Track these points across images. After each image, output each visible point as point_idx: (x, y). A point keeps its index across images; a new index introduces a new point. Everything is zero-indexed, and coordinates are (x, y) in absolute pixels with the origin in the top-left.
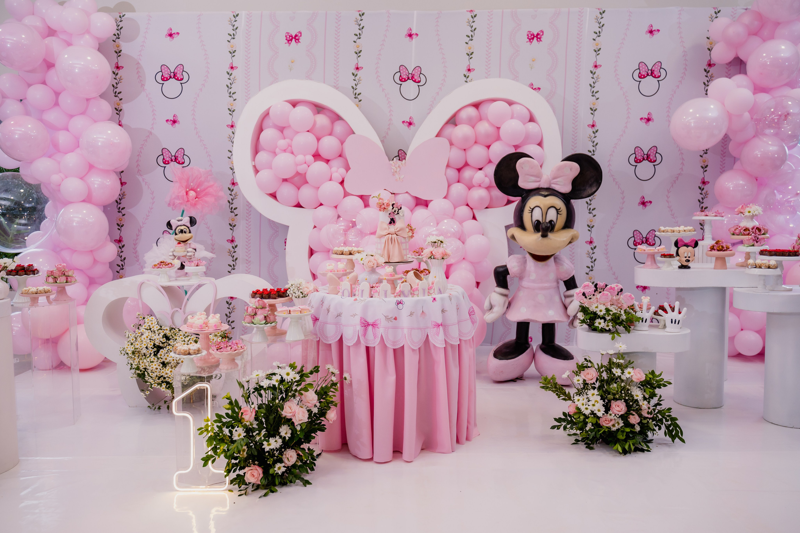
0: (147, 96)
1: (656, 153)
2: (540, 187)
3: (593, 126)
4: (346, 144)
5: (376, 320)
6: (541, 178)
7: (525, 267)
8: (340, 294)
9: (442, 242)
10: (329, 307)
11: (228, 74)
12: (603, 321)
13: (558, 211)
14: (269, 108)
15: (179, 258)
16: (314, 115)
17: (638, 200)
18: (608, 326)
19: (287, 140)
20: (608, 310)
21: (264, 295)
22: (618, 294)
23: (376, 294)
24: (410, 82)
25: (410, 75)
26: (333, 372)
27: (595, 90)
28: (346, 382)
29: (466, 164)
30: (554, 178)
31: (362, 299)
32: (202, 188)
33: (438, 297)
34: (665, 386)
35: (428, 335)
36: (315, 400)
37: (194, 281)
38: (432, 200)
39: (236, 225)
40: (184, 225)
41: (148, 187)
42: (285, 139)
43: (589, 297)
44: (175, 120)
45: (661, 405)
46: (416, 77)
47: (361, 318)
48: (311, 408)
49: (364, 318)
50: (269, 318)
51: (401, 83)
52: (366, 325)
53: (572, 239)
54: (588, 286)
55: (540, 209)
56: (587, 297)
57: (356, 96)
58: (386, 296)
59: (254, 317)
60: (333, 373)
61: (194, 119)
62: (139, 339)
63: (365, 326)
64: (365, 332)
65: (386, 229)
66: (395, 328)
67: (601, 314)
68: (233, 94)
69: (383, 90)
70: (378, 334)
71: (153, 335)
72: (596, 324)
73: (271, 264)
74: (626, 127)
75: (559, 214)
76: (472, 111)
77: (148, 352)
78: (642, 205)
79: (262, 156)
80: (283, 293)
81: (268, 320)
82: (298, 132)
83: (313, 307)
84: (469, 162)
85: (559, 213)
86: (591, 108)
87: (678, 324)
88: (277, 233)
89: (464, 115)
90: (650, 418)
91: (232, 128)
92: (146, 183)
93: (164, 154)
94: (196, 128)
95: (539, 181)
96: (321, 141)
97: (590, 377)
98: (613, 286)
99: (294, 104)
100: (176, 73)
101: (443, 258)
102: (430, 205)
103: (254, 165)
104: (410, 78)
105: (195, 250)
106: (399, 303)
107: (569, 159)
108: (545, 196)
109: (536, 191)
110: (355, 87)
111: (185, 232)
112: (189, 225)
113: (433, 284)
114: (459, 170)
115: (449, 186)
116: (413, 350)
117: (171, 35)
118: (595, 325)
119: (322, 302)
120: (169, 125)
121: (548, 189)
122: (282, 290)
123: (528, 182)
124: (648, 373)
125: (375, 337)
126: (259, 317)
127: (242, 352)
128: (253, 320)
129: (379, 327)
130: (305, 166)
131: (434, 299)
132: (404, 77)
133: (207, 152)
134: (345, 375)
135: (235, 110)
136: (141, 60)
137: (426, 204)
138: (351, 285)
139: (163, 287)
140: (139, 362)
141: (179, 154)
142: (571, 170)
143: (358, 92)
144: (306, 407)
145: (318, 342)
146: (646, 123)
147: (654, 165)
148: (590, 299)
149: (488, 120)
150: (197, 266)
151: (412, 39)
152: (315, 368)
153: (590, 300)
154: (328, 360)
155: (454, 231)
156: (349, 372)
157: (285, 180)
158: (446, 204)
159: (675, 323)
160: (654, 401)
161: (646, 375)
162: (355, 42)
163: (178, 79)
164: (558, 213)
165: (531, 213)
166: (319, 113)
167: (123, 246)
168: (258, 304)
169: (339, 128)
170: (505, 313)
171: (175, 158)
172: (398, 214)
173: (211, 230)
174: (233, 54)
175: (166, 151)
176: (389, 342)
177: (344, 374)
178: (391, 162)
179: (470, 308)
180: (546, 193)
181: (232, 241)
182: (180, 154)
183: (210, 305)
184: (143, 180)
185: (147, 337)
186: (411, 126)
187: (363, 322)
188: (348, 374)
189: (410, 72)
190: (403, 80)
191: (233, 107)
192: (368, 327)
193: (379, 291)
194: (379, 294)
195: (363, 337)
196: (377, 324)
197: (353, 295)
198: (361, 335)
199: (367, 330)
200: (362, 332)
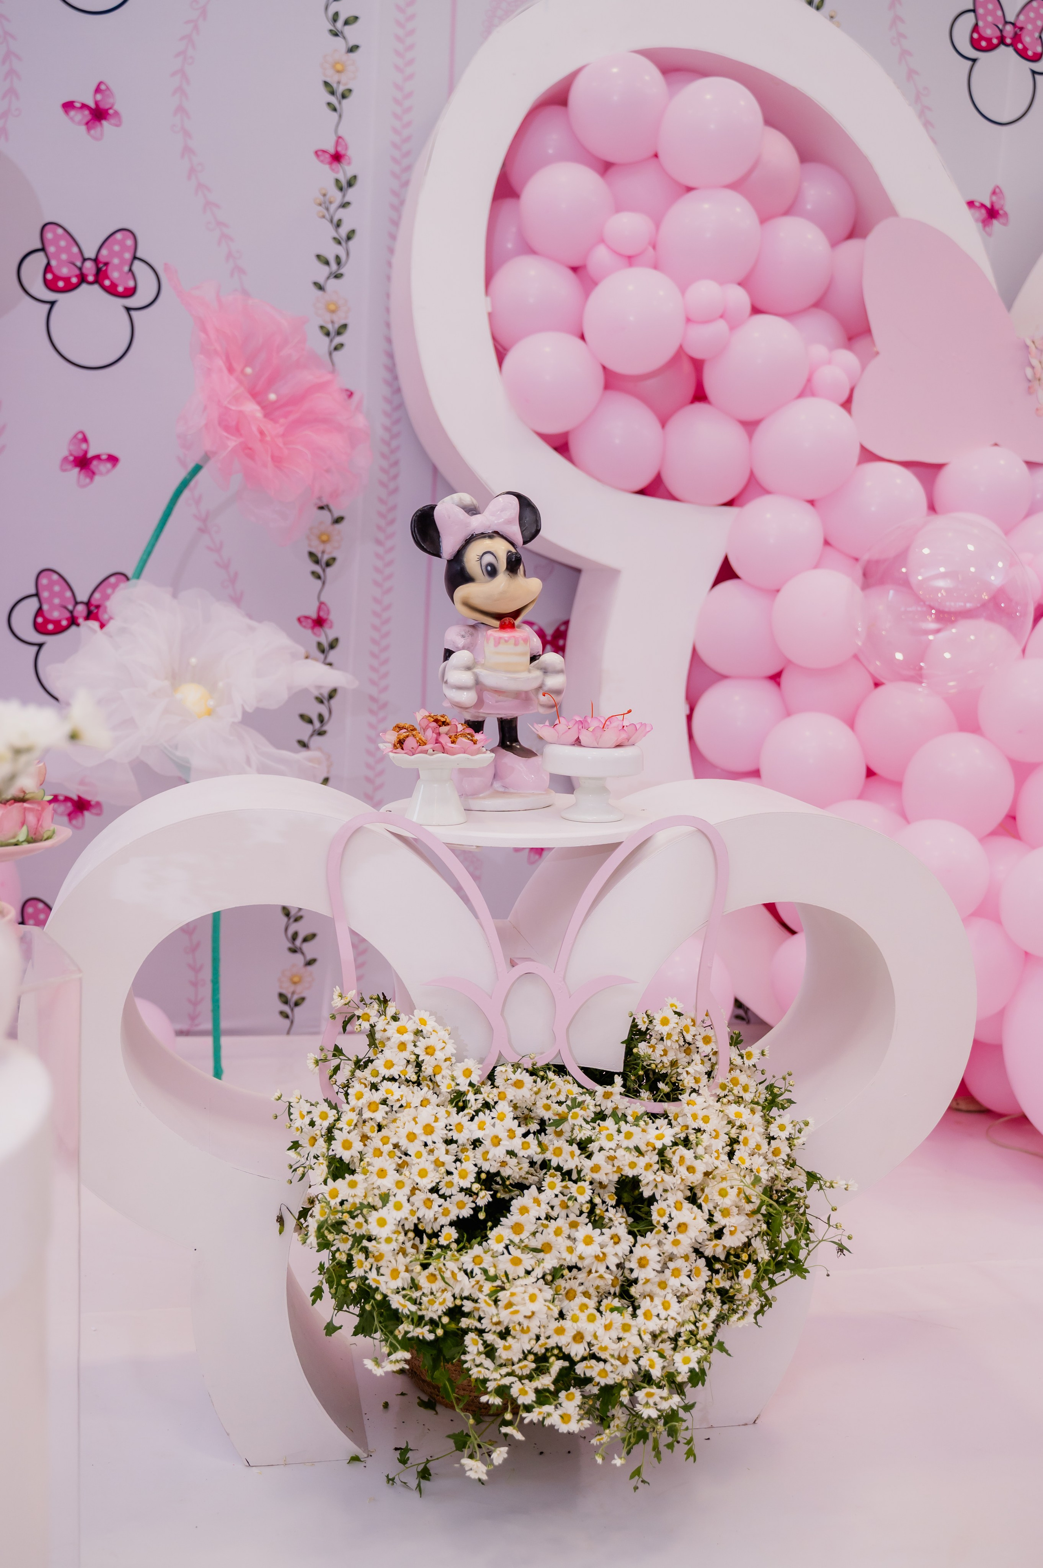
14: (571, 79)
19: (642, 218)
24: (1006, 53)
25: (1008, 28)
39: (334, 559)
42: (627, 209)
44: (102, 105)
46: (1026, 40)
51: (973, 53)
61: (180, 109)
68: (346, 23)
79: (526, 279)
82: (689, 189)
91: (335, 165)
93: (51, 249)
94: (187, 150)
96: (770, 231)
99: (673, 69)
103: (489, 311)
104: (1008, 41)
130: (720, 327)
132: (988, 32)
133: (229, 255)
135: (350, 91)
141: (112, 254)
171: (99, 270)
175: (57, 238)
181: (319, 622)
182: (119, 255)
186: (995, 222)
189: (1010, 18)
190: (984, 44)
191: (344, 78)
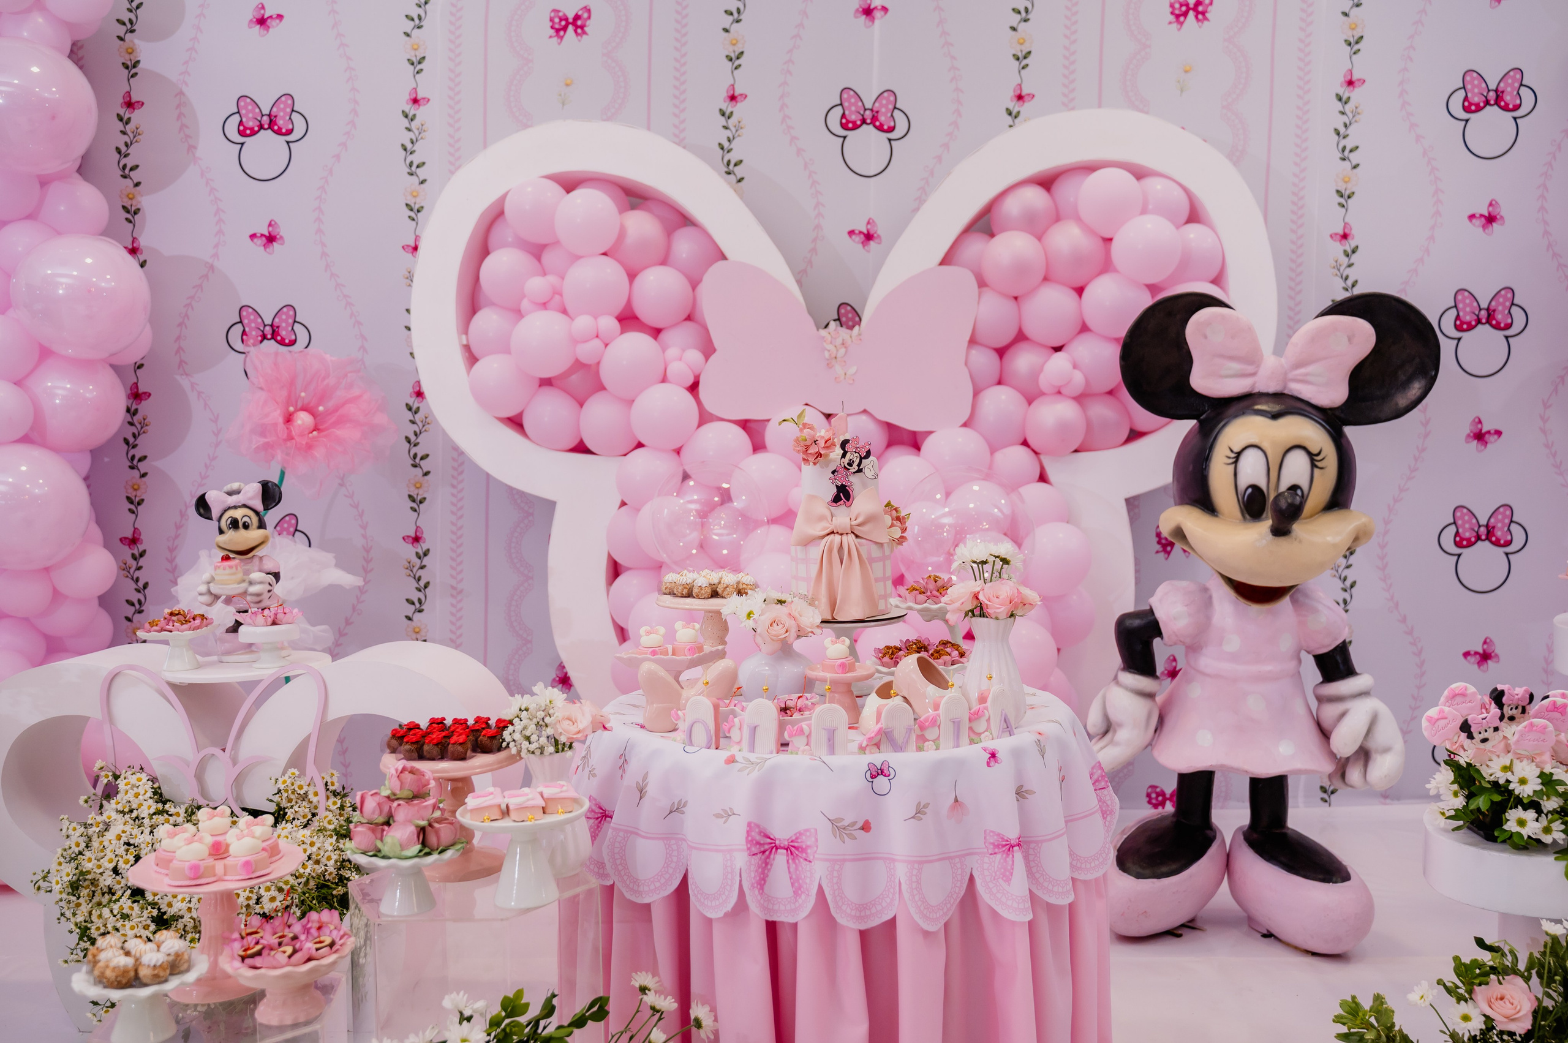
0: (202, 175)
1: (1513, 304)
2: (1256, 390)
3: (1345, 236)
4: (704, 288)
5: (800, 833)
6: (1258, 366)
7: (1209, 617)
8: (680, 735)
9: (1005, 561)
10: (645, 777)
11: (406, 116)
12: (1531, 814)
13: (1314, 458)
14: (503, 198)
15: (229, 601)
16: (622, 211)
17: (1467, 429)
18: (1547, 830)
19: (551, 279)
20: (1547, 780)
21: (426, 748)
23: (798, 742)
24: (868, 130)
25: (868, 113)
26: (658, 1007)
27: (1349, 143)
29: (1021, 337)
30: (1298, 365)
31: (752, 757)
32: (331, 404)
33: (1002, 745)
35: (972, 879)
37: (264, 669)
38: (931, 432)
39: (425, 499)
40: (245, 506)
41: (206, 405)
42: (544, 274)
43: (1482, 736)
44: (273, 234)
46: (882, 119)
47: (749, 824)
49: (758, 826)
50: (437, 832)
51: (843, 133)
52: (767, 847)
53: (1356, 539)
54: (1463, 695)
55: (1260, 453)
56: (1475, 735)
57: (730, 168)
58: (832, 750)
59: (383, 830)
60: (654, 1009)
61: (319, 231)
62: (95, 844)
63: (764, 852)
64: (763, 873)
65: (822, 518)
66: (865, 858)
67: (1526, 791)
68: (418, 167)
69: (799, 151)
70: (808, 881)
71: (136, 831)
72: (1511, 826)
73: (516, 598)
74: (1432, 238)
75: (1317, 467)
76: (1034, 196)
77: (119, 883)
78: (1476, 441)
79: (487, 320)
80: (492, 738)
81: (432, 839)
82: (579, 257)
83: (594, 775)
84: (1029, 331)
85: (1317, 463)
86: (1338, 191)
88: (531, 518)
89: (1013, 206)
91: (415, 253)
92: (199, 393)
93: (246, 321)
94: (324, 254)
95: (1254, 374)
96: (638, 280)
97: (1505, 1008)
99: (569, 184)
100: (276, 117)
101: (1012, 615)
102: (927, 445)
103: (465, 342)
104: (869, 121)
105: (277, 576)
106: (878, 772)
107: (1338, 308)
108: (1275, 416)
109: (1243, 403)
110: (726, 144)
111: (246, 526)
112: (259, 505)
113: (983, 699)
114: (1001, 352)
115: (976, 393)
116: (927, 934)
117: (262, 21)
118: (1505, 827)
119: (623, 760)
120: (257, 248)
121: (1278, 396)
122: (492, 722)
123: (1222, 377)
125: (798, 889)
126: (401, 834)
127: (334, 963)
128: (379, 844)
129: (811, 858)
130: (597, 343)
131: (993, 755)
132: (853, 117)
133: (352, 315)
134: (697, 1011)
135: (422, 207)
136: (186, 84)
137: (914, 441)
138: (716, 707)
139: (175, 687)
140: (90, 914)
141: (282, 320)
142: (1350, 339)
143: (734, 157)
145: (610, 890)
146: (1484, 227)
147: (1507, 337)
148: (1484, 740)
149: (1078, 219)
150: (274, 623)
151: (873, 20)
152: (590, 1007)
153: (1482, 746)
154: (641, 958)
155: (999, 514)
156: (710, 1001)
157: (546, 382)
158: (969, 442)
162: (726, 30)
163: (279, 132)
164: (1313, 465)
165: (1233, 466)
166: (633, 207)
167: (142, 554)
168: (398, 783)
169: (684, 245)
170: (1150, 745)
171: (274, 331)
172: (860, 471)
173: (363, 511)
174: (419, 67)
175: (249, 314)
176: (844, 908)
177: (693, 1005)
178: (823, 332)
179: (1093, 768)
180: (1275, 408)
181: (416, 539)
182: (286, 320)
183: (309, 736)
184: (193, 385)
185: (119, 838)
186: (871, 242)
187: (758, 838)
188: (707, 1008)
189: (868, 105)
190: (850, 125)
191: (418, 200)
192: (772, 856)
193: (809, 726)
194: (809, 736)
195: (757, 892)
196: (804, 847)
197: (722, 741)
198: (752, 885)
199: (769, 867)
200: (753, 875)
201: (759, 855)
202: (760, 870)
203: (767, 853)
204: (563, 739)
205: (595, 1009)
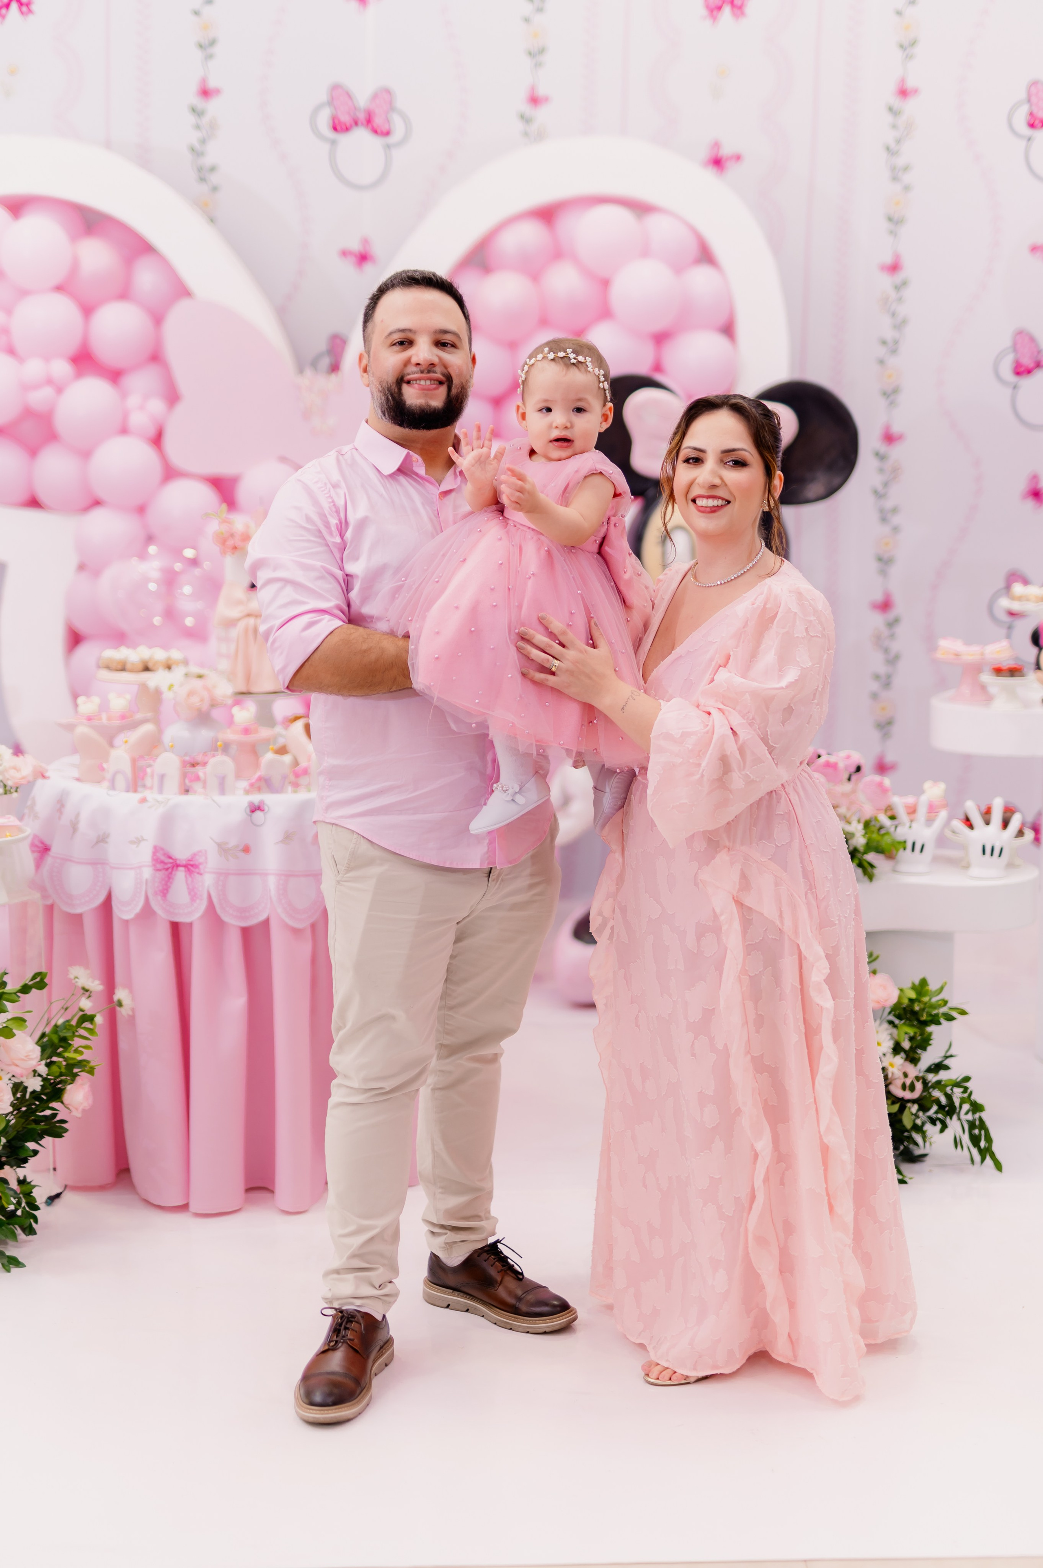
3: (894, 268)
4: (169, 326)
5: (195, 854)
8: (106, 784)
10: (78, 815)
16: (74, 238)
22: (849, 779)
23: (198, 785)
24: (361, 133)
25: (360, 113)
26: (87, 987)
27: (900, 161)
28: (123, 1012)
31: (159, 797)
34: (950, 1018)
36: (32, 1059)
45: (947, 1068)
46: (377, 120)
47: (155, 846)
48: (23, 1079)
49: (162, 849)
51: (333, 135)
52: (169, 865)
57: (204, 174)
58: (222, 793)
60: (86, 990)
63: (167, 869)
64: (166, 885)
65: (239, 602)
66: (245, 873)
69: (282, 157)
70: (200, 889)
74: (989, 272)
76: (533, 232)
78: (1031, 498)
82: (28, 293)
83: (36, 821)
86: (888, 216)
87: (1000, 856)
89: (510, 242)
90: (914, 1101)
96: (94, 316)
98: (832, 759)
99: (16, 207)
104: (362, 123)
106: (255, 808)
110: (198, 147)
114: (495, 403)
116: (296, 932)
119: (60, 804)
124: (910, 985)
125: (193, 895)
129: (202, 871)
130: (50, 389)
132: (344, 118)
134: (121, 994)
138: (134, 761)
143: (207, 161)
144: (10, 1076)
145: (50, 908)
149: (577, 261)
152: (34, 978)
154: (77, 957)
156: (129, 986)
159: (992, 855)
160: (928, 1058)
161: (901, 990)
162: (196, 13)
166: (87, 233)
169: (146, 277)
176: (228, 909)
177: (116, 991)
186: (367, 263)
187: (163, 858)
188: (126, 991)
189: (361, 105)
190: (341, 127)
192: (174, 873)
193: (205, 774)
194: (205, 782)
195: (159, 898)
196: (197, 863)
197: (140, 789)
198: (156, 893)
199: (171, 880)
200: (156, 885)
201: (164, 872)
202: (163, 882)
203: (170, 870)
204: (10, 783)
205: (38, 980)
